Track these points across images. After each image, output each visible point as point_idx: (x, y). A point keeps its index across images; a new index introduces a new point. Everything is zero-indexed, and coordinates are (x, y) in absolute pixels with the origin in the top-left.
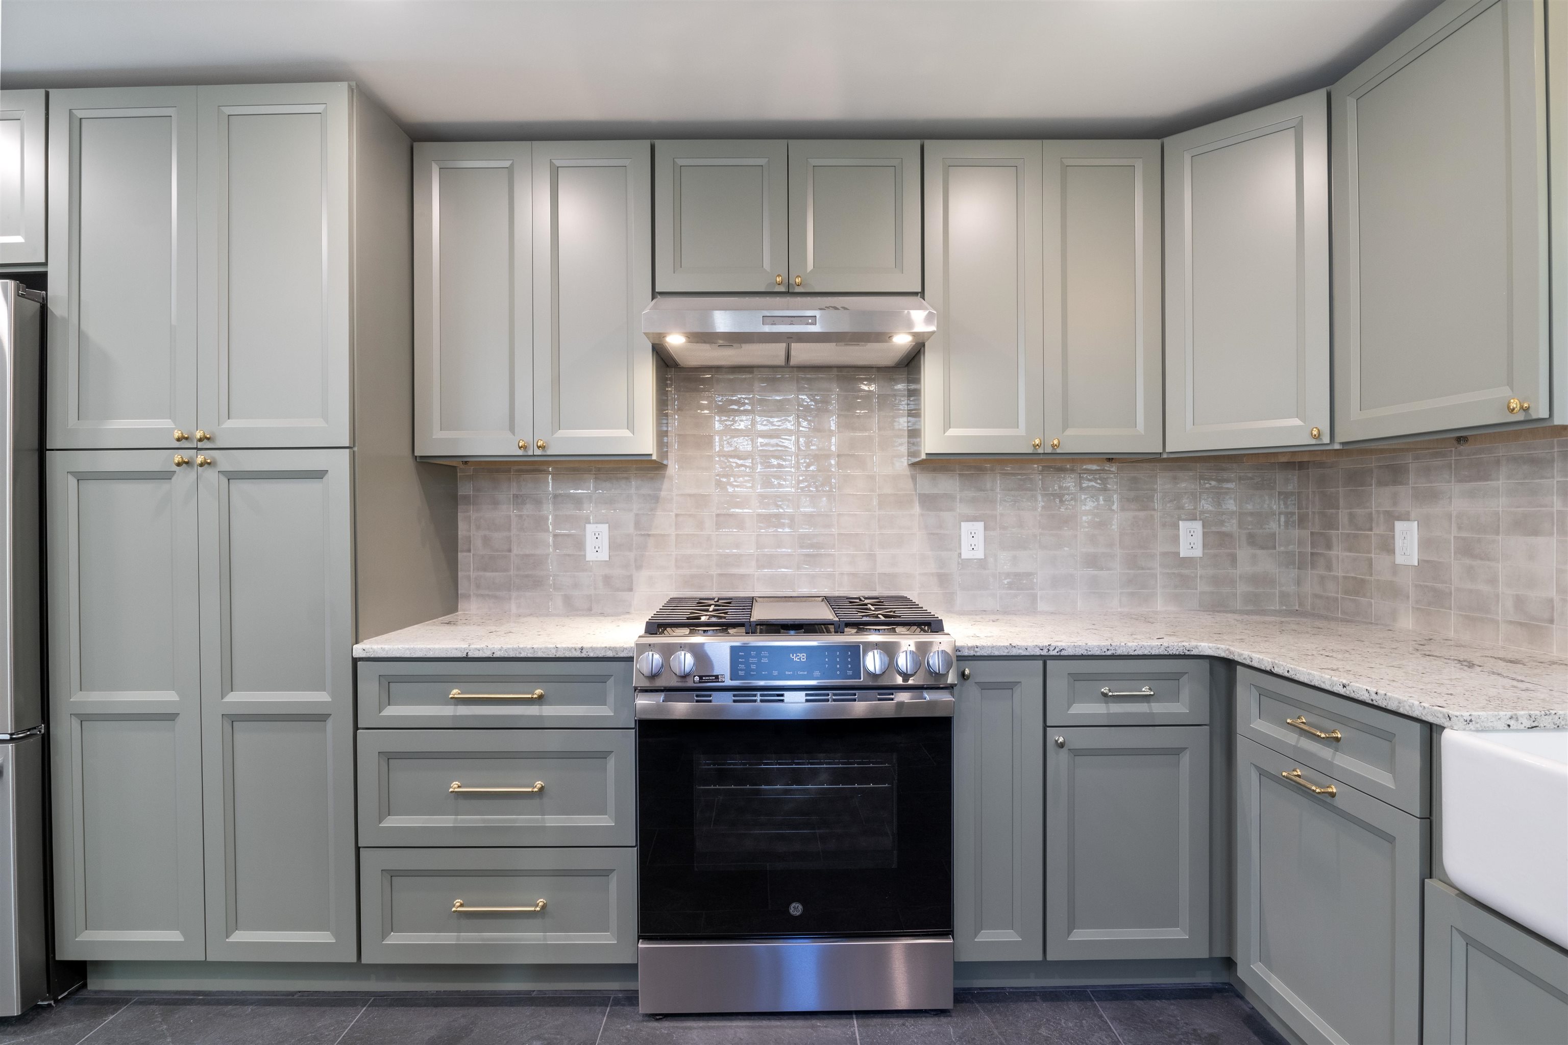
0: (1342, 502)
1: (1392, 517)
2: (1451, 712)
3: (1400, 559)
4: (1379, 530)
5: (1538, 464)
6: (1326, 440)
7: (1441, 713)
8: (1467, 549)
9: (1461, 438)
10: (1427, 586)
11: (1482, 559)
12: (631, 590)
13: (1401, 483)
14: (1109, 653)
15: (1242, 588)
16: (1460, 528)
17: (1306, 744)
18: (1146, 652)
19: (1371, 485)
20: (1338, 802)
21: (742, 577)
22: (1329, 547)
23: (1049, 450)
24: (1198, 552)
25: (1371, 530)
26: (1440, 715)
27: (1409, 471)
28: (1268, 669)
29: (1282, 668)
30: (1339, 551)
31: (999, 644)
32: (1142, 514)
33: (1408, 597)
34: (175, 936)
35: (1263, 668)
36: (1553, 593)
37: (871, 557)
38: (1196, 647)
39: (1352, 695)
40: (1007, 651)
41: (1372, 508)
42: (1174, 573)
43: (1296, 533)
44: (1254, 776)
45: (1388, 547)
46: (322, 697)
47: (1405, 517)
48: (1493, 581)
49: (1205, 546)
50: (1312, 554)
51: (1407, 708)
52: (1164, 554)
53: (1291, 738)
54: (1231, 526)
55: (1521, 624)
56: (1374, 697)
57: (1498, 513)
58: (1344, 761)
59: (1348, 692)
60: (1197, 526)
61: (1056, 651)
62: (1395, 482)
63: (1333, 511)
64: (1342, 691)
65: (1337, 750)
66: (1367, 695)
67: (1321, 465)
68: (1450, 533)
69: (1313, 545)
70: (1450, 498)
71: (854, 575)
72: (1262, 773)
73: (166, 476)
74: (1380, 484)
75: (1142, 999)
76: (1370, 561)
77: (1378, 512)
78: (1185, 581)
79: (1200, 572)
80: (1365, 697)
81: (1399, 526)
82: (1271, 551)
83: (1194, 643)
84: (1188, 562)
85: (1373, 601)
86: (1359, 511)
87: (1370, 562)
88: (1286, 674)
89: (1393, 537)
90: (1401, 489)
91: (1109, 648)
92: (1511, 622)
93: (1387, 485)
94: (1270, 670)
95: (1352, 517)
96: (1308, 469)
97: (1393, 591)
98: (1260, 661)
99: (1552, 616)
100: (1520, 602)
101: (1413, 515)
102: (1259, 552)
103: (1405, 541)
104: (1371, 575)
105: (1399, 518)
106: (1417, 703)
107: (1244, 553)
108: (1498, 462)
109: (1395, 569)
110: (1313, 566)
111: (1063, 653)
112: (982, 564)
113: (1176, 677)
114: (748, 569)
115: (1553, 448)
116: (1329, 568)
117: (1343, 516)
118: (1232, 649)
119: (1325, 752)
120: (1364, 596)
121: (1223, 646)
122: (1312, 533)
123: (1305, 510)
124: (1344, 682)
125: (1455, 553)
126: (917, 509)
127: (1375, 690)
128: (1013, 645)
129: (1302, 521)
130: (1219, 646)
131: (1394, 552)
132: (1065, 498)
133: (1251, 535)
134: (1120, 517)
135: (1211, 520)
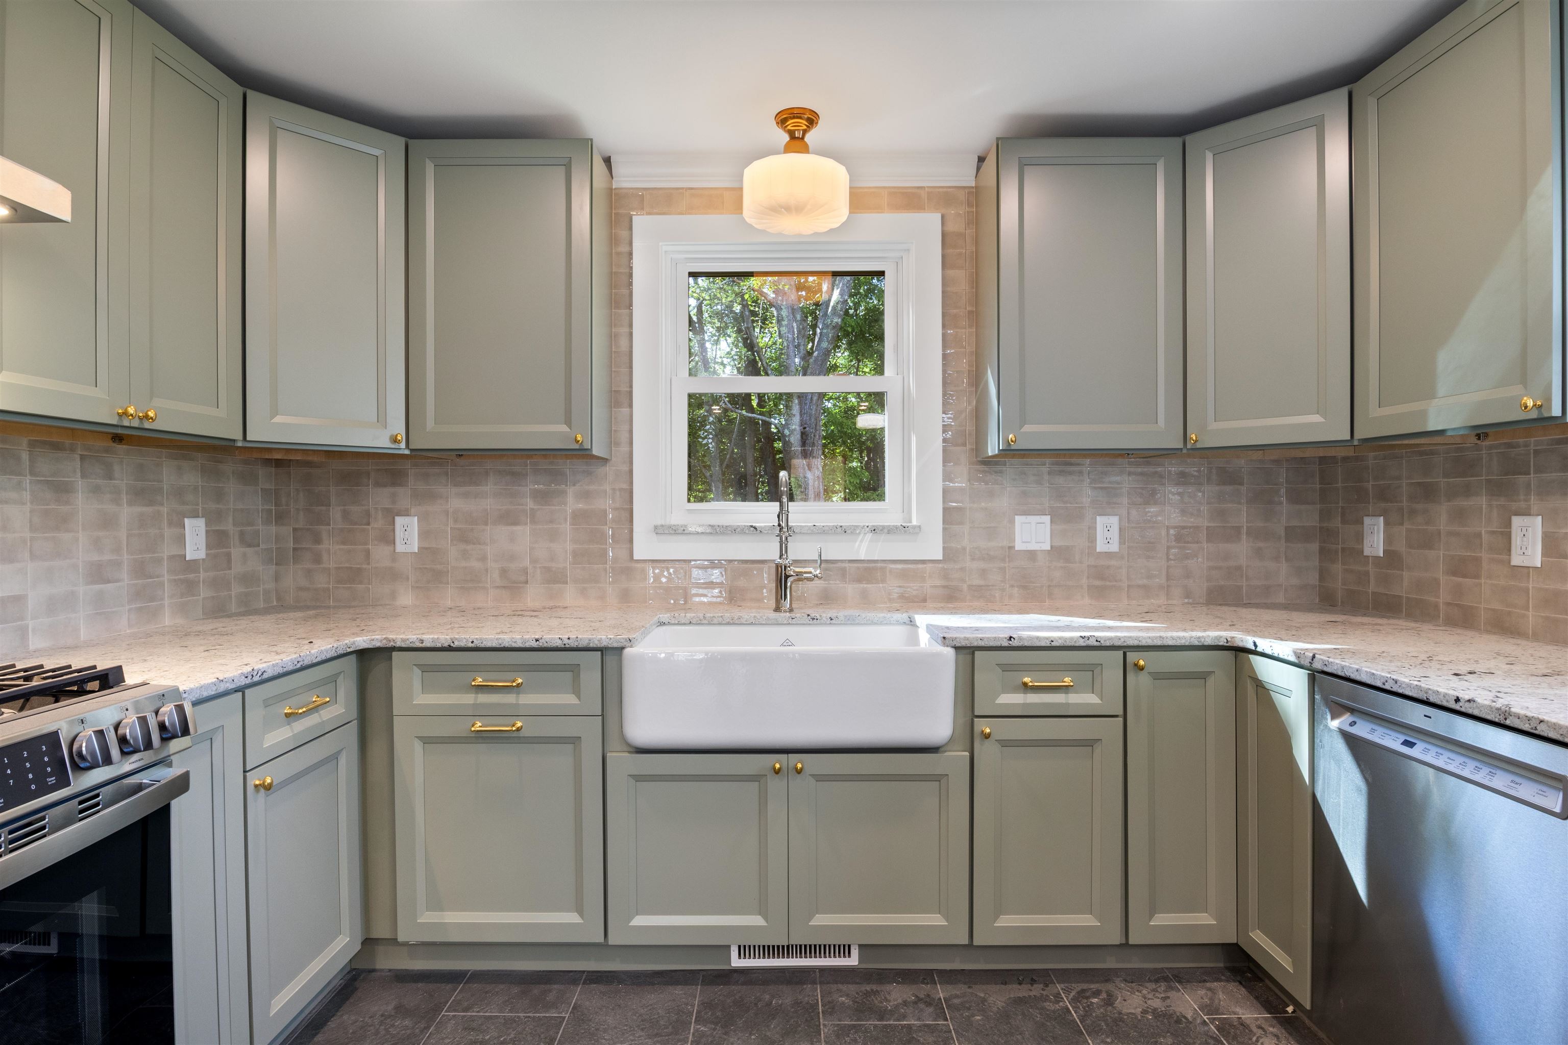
0: (333, 500)
1: (391, 515)
2: (631, 637)
3: (400, 548)
4: (378, 523)
5: (517, 476)
6: (403, 445)
7: (623, 639)
8: (462, 537)
9: (460, 454)
10: (426, 568)
11: (474, 544)
13: (400, 485)
14: (299, 666)
15: (236, 589)
16: (456, 521)
17: (483, 698)
18: (324, 658)
19: (368, 485)
20: (524, 733)
22: (318, 540)
23: (135, 423)
24: (201, 554)
25: (368, 524)
26: (622, 641)
27: (408, 475)
28: (446, 645)
29: (464, 641)
30: (330, 545)
31: (206, 682)
32: (147, 510)
33: (408, 579)
35: (439, 645)
36: (527, 563)
38: (354, 643)
39: (546, 645)
40: (214, 689)
41: (369, 506)
42: (180, 579)
43: (273, 529)
44: (418, 746)
45: (388, 538)
47: (406, 513)
48: (483, 559)
49: (209, 547)
50: (294, 549)
51: (596, 642)
52: (172, 557)
53: (469, 699)
54: (228, 526)
55: (504, 587)
56: (566, 641)
57: (487, 509)
58: (528, 699)
59: (541, 644)
60: (200, 523)
61: (259, 675)
62: (394, 484)
63: (324, 508)
64: (534, 644)
65: (518, 693)
66: (560, 642)
67: (308, 464)
68: (448, 525)
69: (296, 540)
70: (447, 498)
72: (427, 741)
74: (378, 484)
75: (316, 1034)
76: (367, 551)
77: (376, 509)
78: (190, 587)
79: (202, 575)
80: (559, 644)
81: (399, 521)
82: (256, 549)
83: (352, 640)
84: (192, 566)
85: (370, 586)
86: (354, 509)
87: (368, 553)
88: (470, 645)
89: (394, 530)
90: (400, 490)
91: (299, 659)
92: (498, 587)
93: (385, 486)
94: (449, 646)
95: (346, 515)
96: (289, 466)
97: (393, 575)
98: (433, 640)
99: (527, 579)
100: (504, 572)
101: (413, 511)
102: (248, 550)
103: (406, 533)
104: (369, 564)
105: (399, 515)
106: (604, 637)
107: (236, 552)
108: (487, 473)
109: (394, 556)
110: (296, 560)
111: (265, 676)
113: (333, 680)
115: (527, 466)
116: (318, 559)
117: (335, 513)
118: (391, 636)
119: (510, 698)
120: (361, 583)
121: (377, 637)
122: (295, 530)
123: (284, 507)
124: (537, 637)
125: (452, 541)
127: (567, 637)
128: (221, 678)
129: (280, 518)
130: (373, 637)
131: (393, 542)
132: (62, 490)
133: (242, 534)
134: (127, 513)
135: (213, 518)
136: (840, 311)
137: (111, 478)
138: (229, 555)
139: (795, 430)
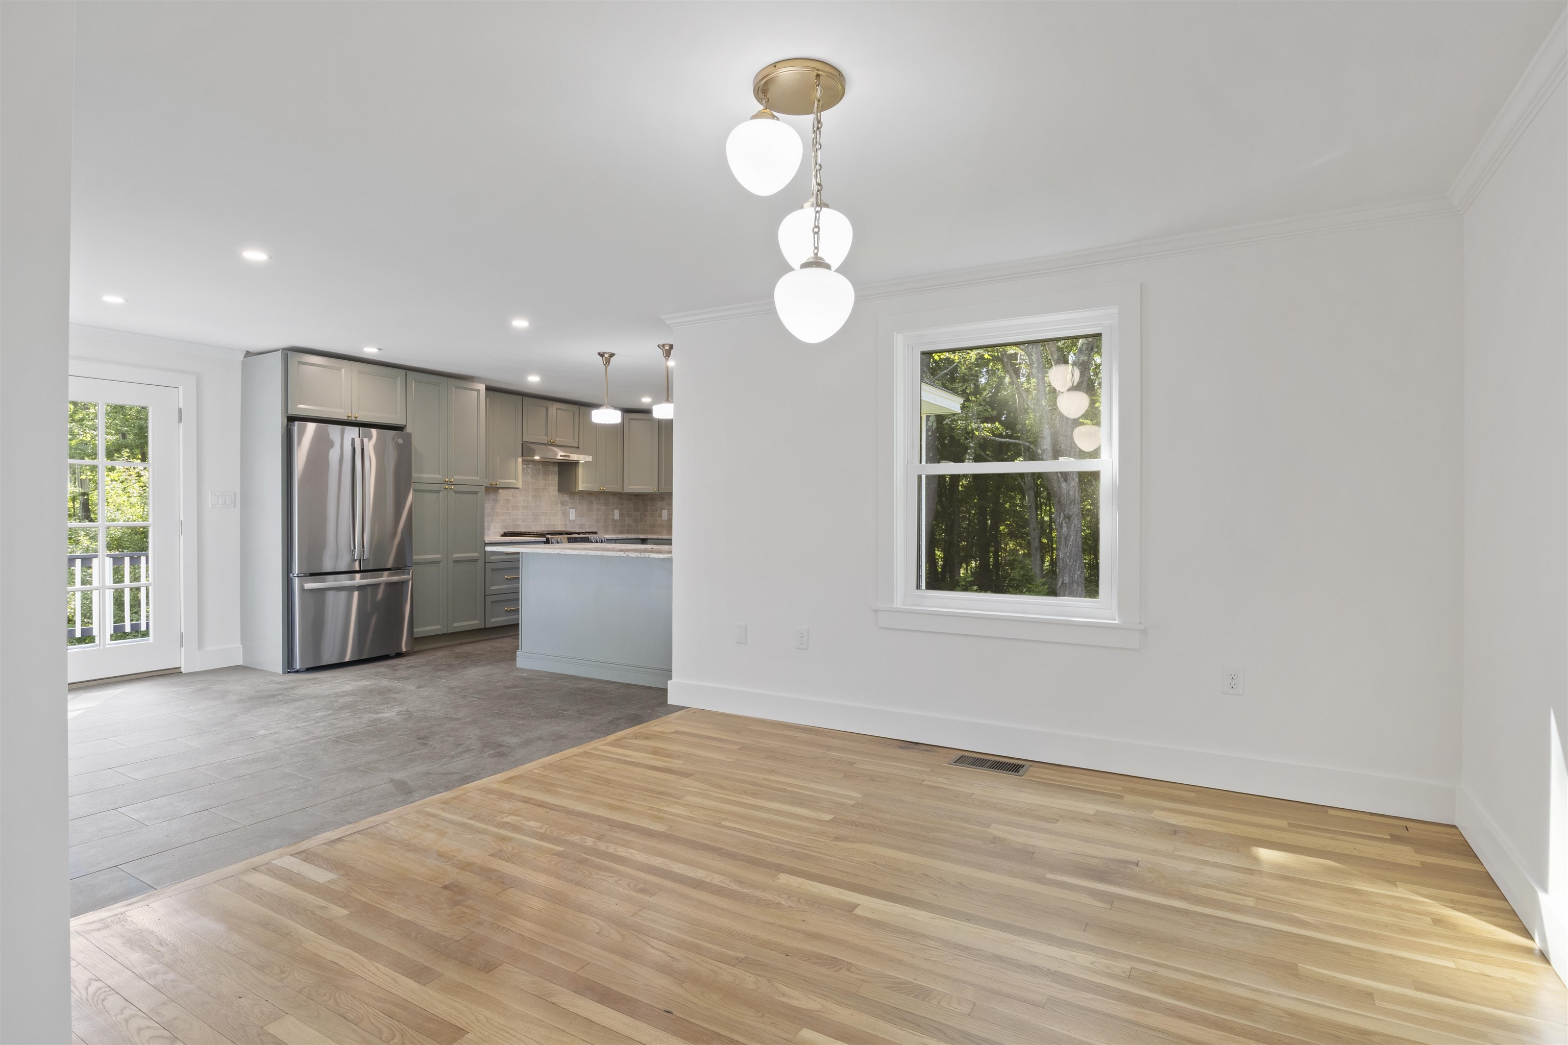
0: (649, 505)
1: (662, 509)
3: (663, 519)
4: (658, 512)
6: (657, 492)
12: (489, 530)
19: (656, 501)
21: (519, 525)
22: (645, 516)
24: (618, 519)
25: (656, 512)
27: (665, 498)
30: (648, 517)
32: (607, 507)
33: (665, 527)
34: (439, 627)
37: (549, 519)
41: (656, 507)
42: (613, 524)
43: (636, 513)
45: (661, 516)
46: (477, 554)
47: (664, 509)
49: (620, 517)
50: (641, 519)
52: (611, 519)
60: (618, 511)
62: (662, 501)
63: (647, 507)
69: (641, 516)
71: (545, 524)
73: (438, 492)
74: (658, 501)
76: (656, 519)
77: (658, 508)
78: (615, 526)
81: (663, 511)
84: (616, 521)
86: (653, 508)
89: (662, 514)
90: (663, 502)
93: (660, 501)
95: (651, 509)
103: (665, 514)
104: (656, 523)
110: (641, 522)
112: (574, 521)
114: (520, 523)
116: (645, 521)
117: (649, 509)
120: (655, 528)
122: (641, 513)
123: (638, 507)
126: (560, 505)
129: (638, 510)
131: (662, 517)
132: (591, 503)
133: (628, 514)
134: (603, 508)
135: (621, 510)
136: (1086, 350)
137: (600, 500)
138: (624, 519)
139: (1046, 449)
